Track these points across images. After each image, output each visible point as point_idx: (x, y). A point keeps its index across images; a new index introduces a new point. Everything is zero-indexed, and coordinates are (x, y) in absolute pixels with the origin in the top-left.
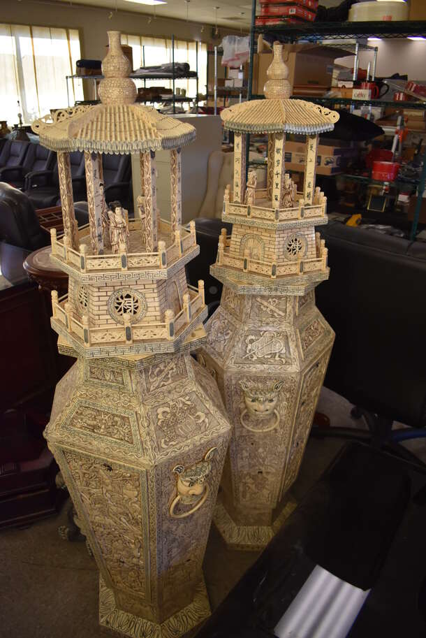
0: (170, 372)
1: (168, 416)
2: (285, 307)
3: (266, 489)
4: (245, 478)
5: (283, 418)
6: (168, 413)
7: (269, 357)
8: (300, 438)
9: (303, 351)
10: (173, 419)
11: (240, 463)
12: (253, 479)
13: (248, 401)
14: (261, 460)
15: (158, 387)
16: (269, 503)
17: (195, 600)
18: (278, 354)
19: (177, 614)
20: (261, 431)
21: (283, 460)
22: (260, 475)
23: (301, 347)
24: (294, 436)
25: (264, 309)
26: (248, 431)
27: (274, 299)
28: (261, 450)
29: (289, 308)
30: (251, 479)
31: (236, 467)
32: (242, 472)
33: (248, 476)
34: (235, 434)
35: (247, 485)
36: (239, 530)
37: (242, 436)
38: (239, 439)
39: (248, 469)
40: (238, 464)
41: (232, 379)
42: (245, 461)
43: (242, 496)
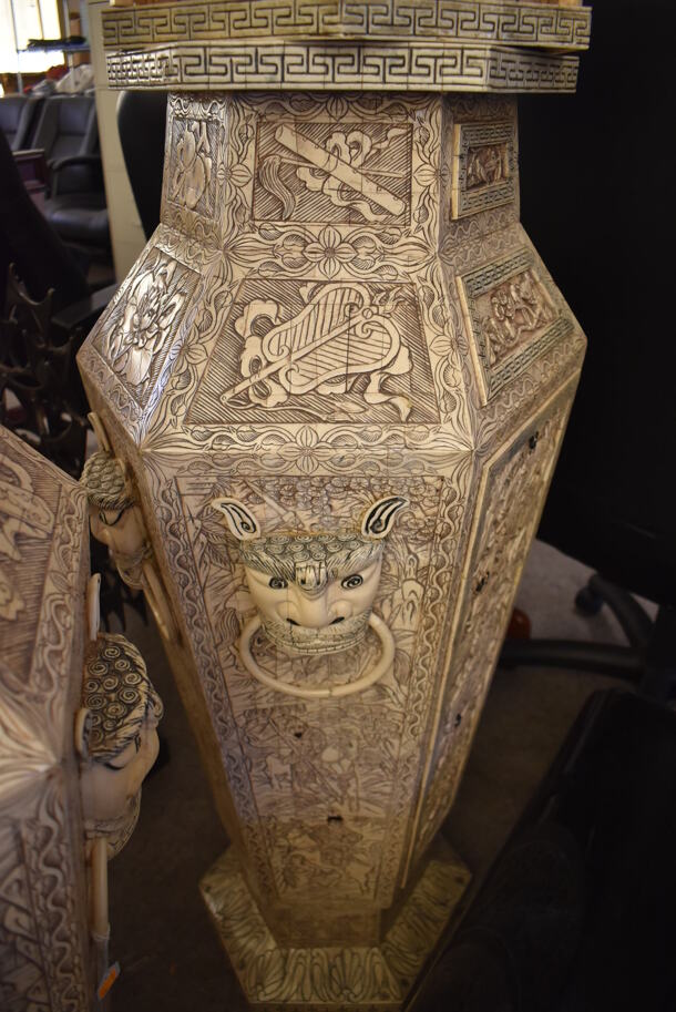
2: (403, 173)
3: (359, 861)
4: (285, 836)
5: (407, 645)
7: (340, 389)
8: (467, 699)
9: (487, 367)
11: (263, 795)
12: (312, 836)
13: (259, 580)
14: (334, 785)
16: (370, 896)
18: (375, 378)
20: (325, 693)
21: (412, 781)
22: (334, 826)
23: (475, 350)
24: (447, 699)
25: (314, 183)
26: (279, 695)
27: (355, 136)
28: (330, 754)
29: (424, 178)
30: (306, 838)
31: (253, 806)
32: (273, 820)
33: (295, 830)
34: (230, 703)
35: (296, 852)
36: (285, 958)
37: (256, 711)
38: (247, 723)
39: (293, 810)
40: (257, 797)
41: (182, 492)
42: (281, 787)
43: (285, 880)
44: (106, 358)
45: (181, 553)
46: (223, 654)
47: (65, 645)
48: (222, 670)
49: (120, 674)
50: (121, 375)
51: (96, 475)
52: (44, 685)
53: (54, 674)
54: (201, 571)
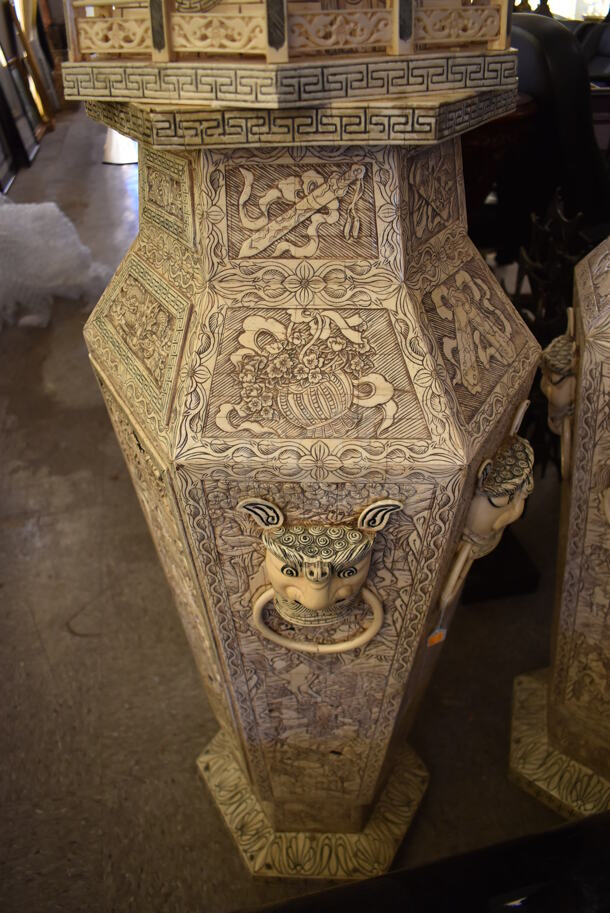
0: (317, 218)
1: (273, 349)
4: (586, 655)
6: (275, 340)
10: (283, 363)
12: (605, 665)
15: (266, 253)
17: (367, 831)
19: (318, 835)
30: (600, 664)
31: (572, 619)
32: (582, 638)
33: (595, 654)
34: (585, 535)
35: (589, 672)
36: (549, 755)
37: (600, 548)
38: (591, 554)
39: (600, 637)
40: (578, 614)
41: (604, 373)
42: (597, 614)
43: (573, 690)
44: (592, 272)
45: (589, 415)
46: (593, 496)
47: (494, 419)
48: (587, 507)
49: (517, 460)
50: (596, 287)
51: (557, 349)
52: (475, 429)
53: (482, 428)
54: (598, 432)
